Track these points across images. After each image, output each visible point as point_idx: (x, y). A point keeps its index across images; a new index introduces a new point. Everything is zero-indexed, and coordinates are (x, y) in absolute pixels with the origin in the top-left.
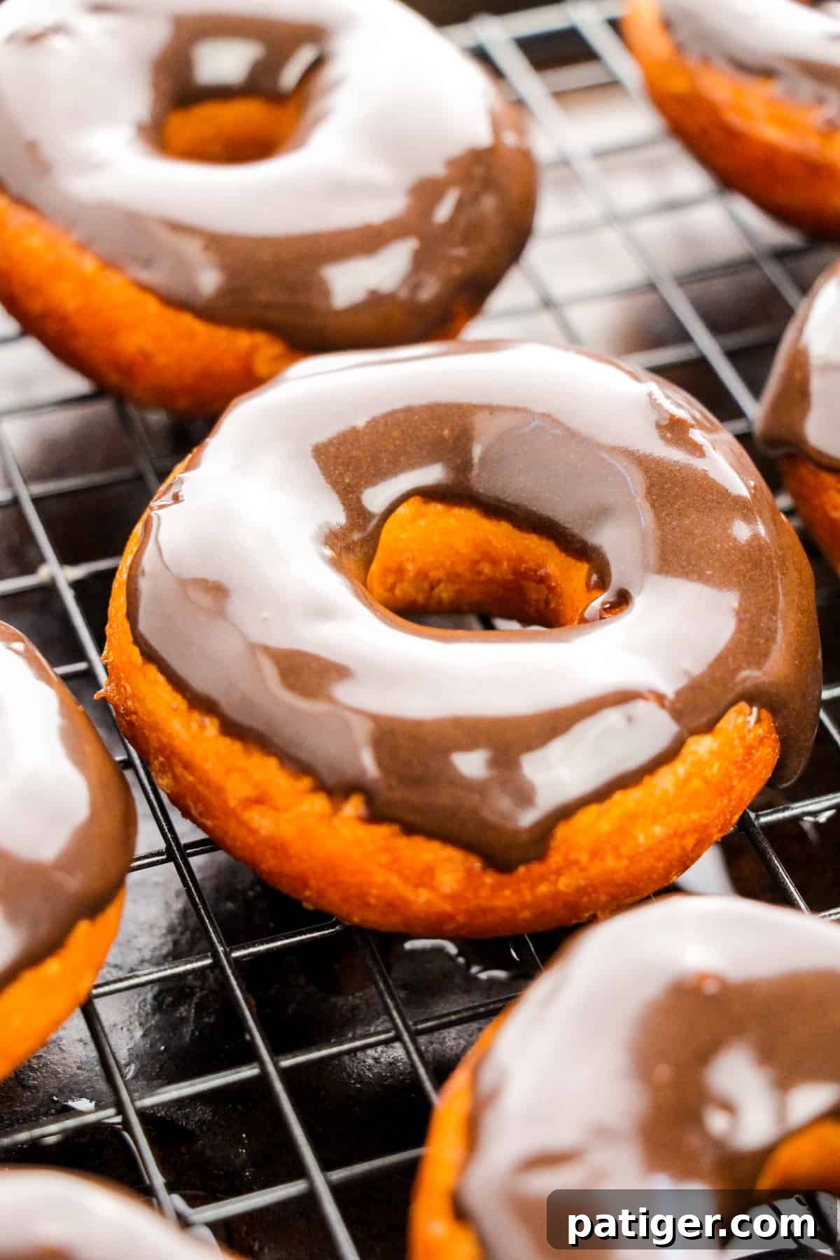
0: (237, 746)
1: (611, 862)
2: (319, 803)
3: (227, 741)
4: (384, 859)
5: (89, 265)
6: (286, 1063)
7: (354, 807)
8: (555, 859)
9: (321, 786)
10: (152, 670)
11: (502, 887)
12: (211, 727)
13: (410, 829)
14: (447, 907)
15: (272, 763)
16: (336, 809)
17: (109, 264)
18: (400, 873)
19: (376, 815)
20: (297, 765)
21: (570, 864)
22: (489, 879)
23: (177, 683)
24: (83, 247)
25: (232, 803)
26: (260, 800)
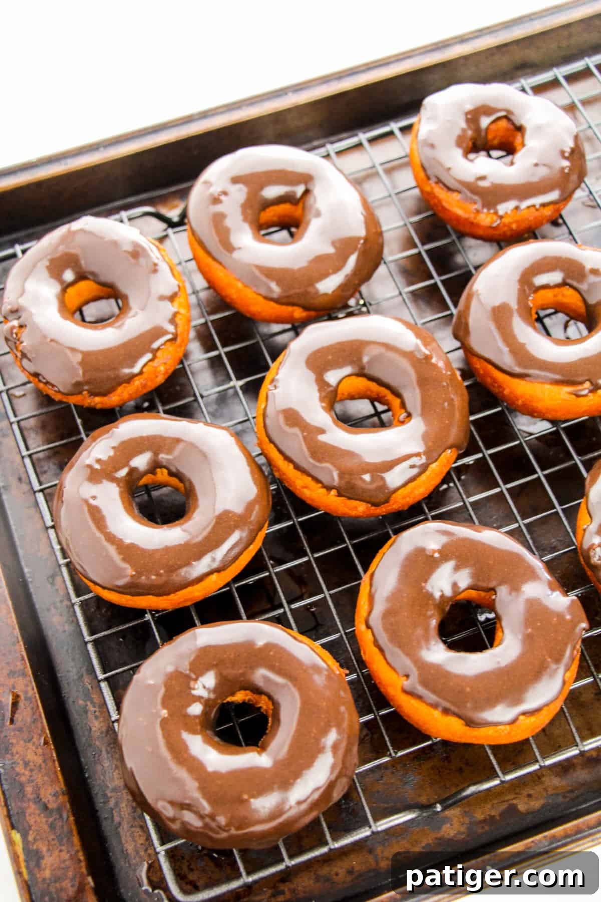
0: (299, 473)
1: (408, 499)
2: (324, 491)
3: (296, 471)
4: (343, 505)
5: (240, 285)
6: (316, 555)
7: (334, 492)
8: (391, 502)
9: (324, 487)
10: (272, 445)
11: (376, 509)
12: (291, 466)
13: (349, 498)
14: (361, 514)
15: (310, 479)
16: (329, 493)
17: (246, 286)
18: (348, 508)
19: (340, 495)
20: (317, 480)
21: (395, 502)
22: (373, 508)
23: (281, 452)
24: (239, 280)
25: (298, 487)
26: (306, 487)
